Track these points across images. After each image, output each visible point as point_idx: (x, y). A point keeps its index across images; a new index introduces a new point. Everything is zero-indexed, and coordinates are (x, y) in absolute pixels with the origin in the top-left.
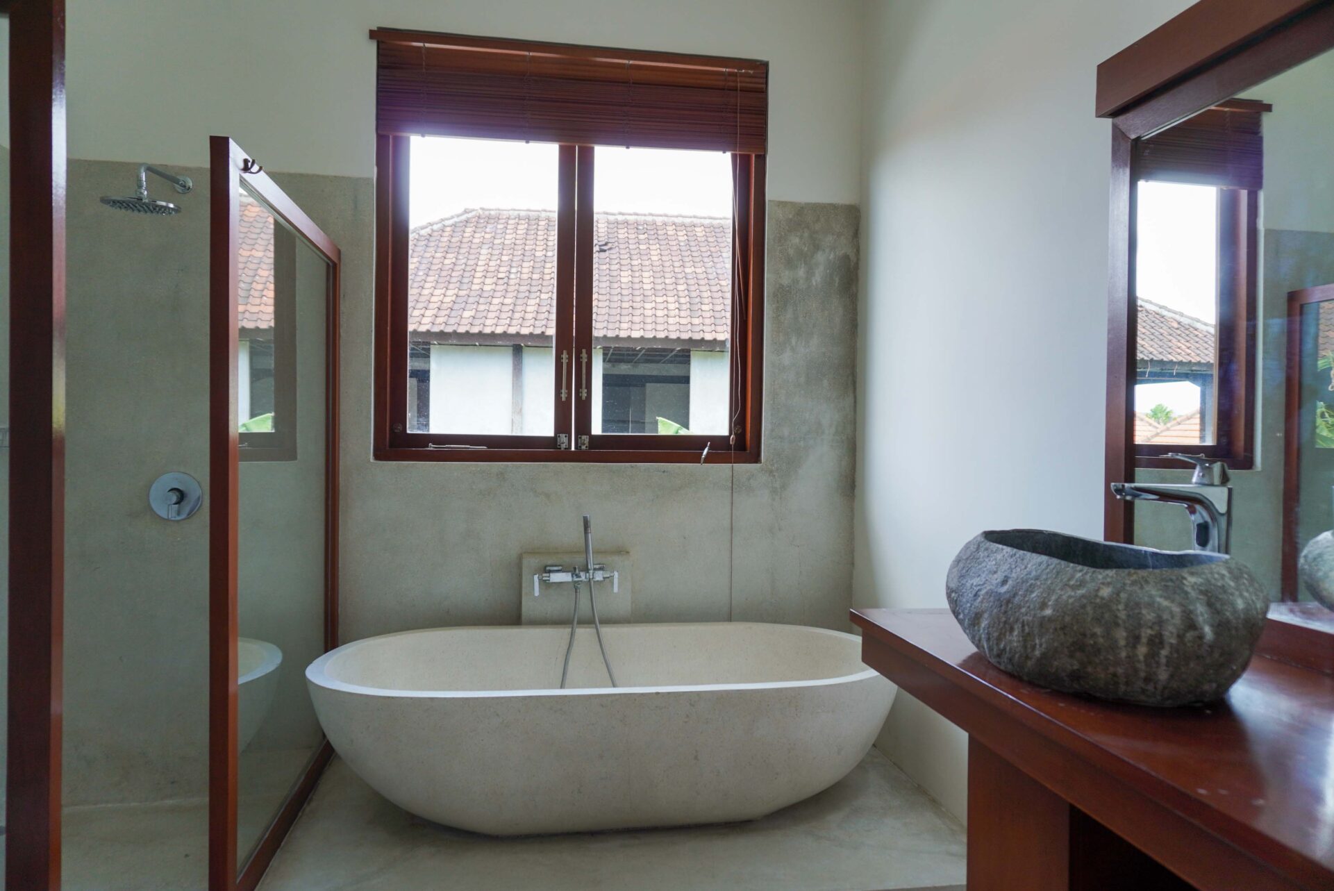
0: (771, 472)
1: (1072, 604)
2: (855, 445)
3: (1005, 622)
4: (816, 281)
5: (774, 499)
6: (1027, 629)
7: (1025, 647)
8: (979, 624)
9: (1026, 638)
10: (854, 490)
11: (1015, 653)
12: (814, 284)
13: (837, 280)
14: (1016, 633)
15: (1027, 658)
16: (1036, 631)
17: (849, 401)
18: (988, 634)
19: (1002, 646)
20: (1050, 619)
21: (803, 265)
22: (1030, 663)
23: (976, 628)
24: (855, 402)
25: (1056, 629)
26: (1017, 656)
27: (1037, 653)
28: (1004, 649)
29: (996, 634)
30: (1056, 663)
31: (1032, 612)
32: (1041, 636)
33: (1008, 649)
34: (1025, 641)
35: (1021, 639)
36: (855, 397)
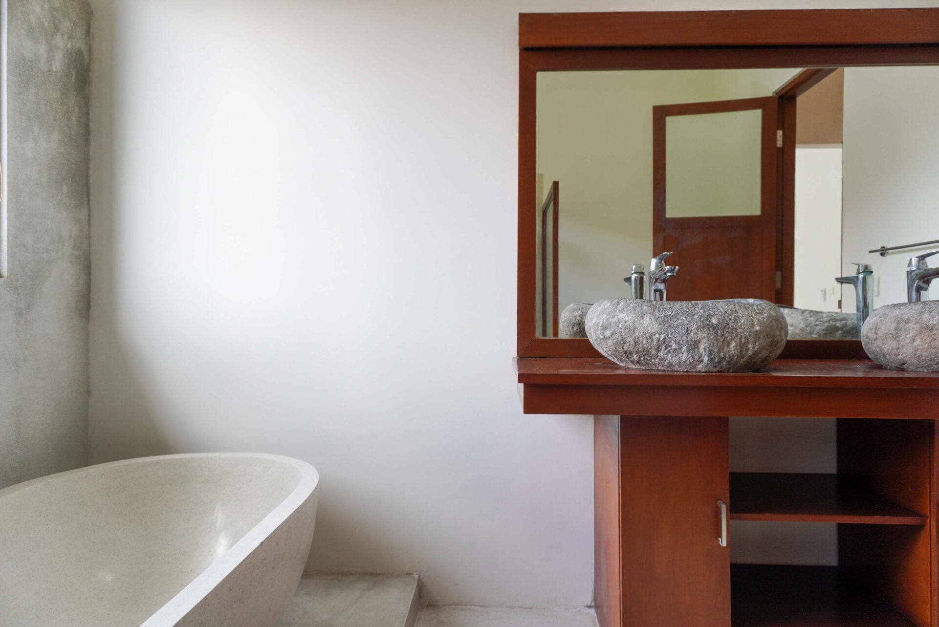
0: (16, 288)
1: (767, 321)
2: (90, 262)
3: (723, 341)
4: (56, 67)
5: (18, 323)
6: (743, 340)
7: (741, 351)
8: (698, 348)
9: (742, 346)
10: (89, 311)
11: (734, 356)
12: (54, 69)
13: (73, 73)
14: (733, 344)
15: (743, 357)
16: (752, 340)
17: (85, 212)
18: (710, 351)
19: (722, 355)
20: (761, 332)
21: (44, 42)
22: (742, 361)
23: (696, 350)
24: (89, 215)
25: (764, 336)
26: (735, 358)
27: (750, 353)
28: (725, 357)
29: (716, 350)
30: (760, 355)
31: (748, 330)
32: (755, 342)
33: (727, 356)
34: (741, 348)
35: (739, 347)
36: (89, 210)
